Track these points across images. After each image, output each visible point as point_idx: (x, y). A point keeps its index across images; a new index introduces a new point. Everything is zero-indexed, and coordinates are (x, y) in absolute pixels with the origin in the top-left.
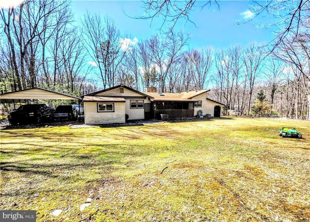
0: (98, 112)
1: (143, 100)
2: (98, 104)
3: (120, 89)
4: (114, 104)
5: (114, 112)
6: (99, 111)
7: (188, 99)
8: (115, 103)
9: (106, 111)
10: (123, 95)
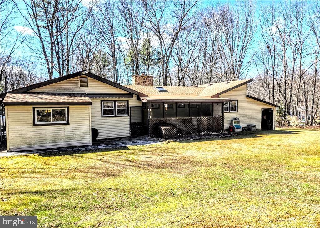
0: (35, 125)
1: (128, 101)
2: (36, 109)
3: (81, 79)
4: (68, 108)
5: (68, 123)
6: (36, 123)
7: (212, 97)
8: (70, 107)
9: (52, 122)
10: (87, 90)
